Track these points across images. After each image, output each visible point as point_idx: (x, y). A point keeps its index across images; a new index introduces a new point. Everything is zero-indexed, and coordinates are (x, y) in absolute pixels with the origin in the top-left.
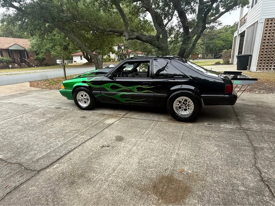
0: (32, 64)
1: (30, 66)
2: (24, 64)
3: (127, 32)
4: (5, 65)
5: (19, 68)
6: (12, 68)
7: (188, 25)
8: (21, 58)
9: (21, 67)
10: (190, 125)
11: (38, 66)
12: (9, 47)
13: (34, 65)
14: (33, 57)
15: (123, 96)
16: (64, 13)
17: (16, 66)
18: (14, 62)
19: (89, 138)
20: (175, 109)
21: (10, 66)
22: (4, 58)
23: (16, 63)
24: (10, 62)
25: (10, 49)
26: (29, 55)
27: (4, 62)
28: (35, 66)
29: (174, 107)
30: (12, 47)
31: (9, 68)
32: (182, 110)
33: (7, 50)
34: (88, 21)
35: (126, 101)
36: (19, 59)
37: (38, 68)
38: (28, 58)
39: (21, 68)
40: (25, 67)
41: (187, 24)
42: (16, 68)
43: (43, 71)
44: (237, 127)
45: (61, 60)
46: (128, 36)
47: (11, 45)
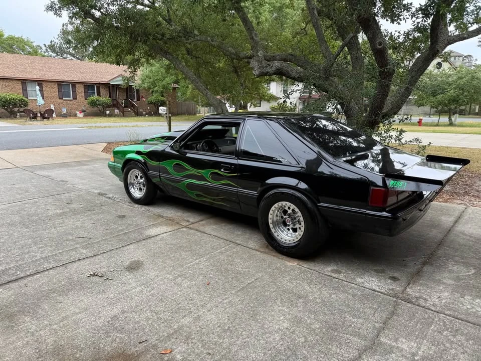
0: (141, 110)
1: (138, 114)
2: (129, 110)
3: (257, 61)
4: (100, 111)
5: (121, 116)
6: (111, 115)
7: (380, 47)
8: (126, 100)
9: (123, 114)
10: (293, 264)
11: (152, 115)
12: (110, 81)
13: (144, 113)
14: (147, 98)
15: (191, 186)
16: (171, 25)
17: (116, 113)
18: (115, 105)
19: (90, 254)
20: (271, 226)
21: (108, 112)
22: (101, 99)
23: (118, 108)
24: (108, 106)
25: (112, 83)
26: (141, 94)
27: (99, 105)
28: (146, 114)
29: (270, 221)
30: (115, 80)
31: (106, 115)
32: (289, 229)
33: (107, 85)
34: (209, 39)
35: (197, 195)
36: (123, 101)
37: (151, 118)
38: (138, 99)
39: (124, 116)
40: (130, 116)
41: (380, 45)
42: (115, 116)
43: (149, 124)
44: (393, 290)
45: (165, 108)
46: (259, 68)
47: (114, 77)
